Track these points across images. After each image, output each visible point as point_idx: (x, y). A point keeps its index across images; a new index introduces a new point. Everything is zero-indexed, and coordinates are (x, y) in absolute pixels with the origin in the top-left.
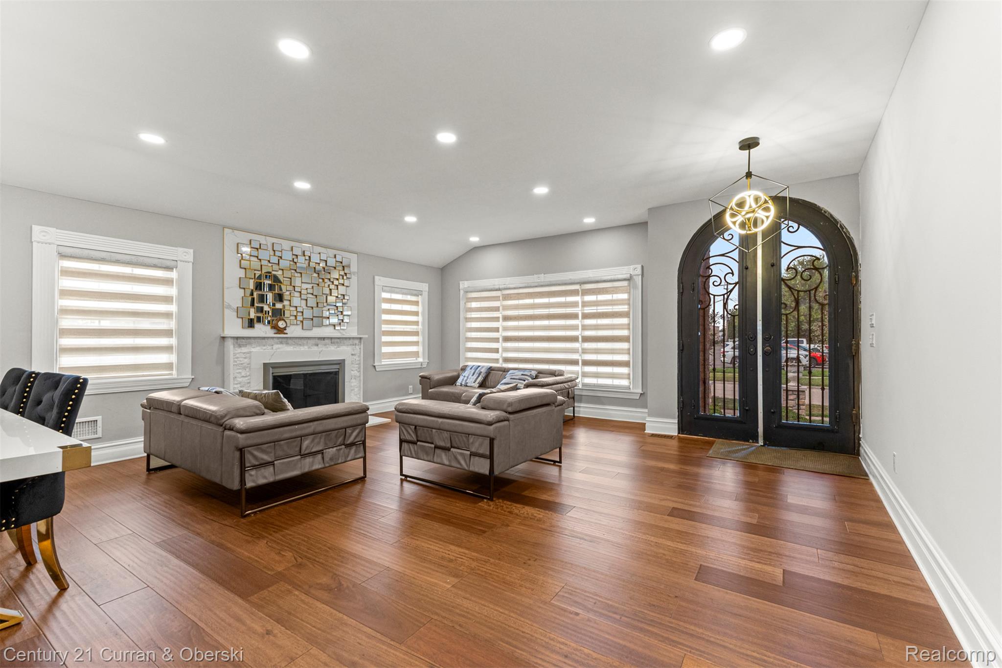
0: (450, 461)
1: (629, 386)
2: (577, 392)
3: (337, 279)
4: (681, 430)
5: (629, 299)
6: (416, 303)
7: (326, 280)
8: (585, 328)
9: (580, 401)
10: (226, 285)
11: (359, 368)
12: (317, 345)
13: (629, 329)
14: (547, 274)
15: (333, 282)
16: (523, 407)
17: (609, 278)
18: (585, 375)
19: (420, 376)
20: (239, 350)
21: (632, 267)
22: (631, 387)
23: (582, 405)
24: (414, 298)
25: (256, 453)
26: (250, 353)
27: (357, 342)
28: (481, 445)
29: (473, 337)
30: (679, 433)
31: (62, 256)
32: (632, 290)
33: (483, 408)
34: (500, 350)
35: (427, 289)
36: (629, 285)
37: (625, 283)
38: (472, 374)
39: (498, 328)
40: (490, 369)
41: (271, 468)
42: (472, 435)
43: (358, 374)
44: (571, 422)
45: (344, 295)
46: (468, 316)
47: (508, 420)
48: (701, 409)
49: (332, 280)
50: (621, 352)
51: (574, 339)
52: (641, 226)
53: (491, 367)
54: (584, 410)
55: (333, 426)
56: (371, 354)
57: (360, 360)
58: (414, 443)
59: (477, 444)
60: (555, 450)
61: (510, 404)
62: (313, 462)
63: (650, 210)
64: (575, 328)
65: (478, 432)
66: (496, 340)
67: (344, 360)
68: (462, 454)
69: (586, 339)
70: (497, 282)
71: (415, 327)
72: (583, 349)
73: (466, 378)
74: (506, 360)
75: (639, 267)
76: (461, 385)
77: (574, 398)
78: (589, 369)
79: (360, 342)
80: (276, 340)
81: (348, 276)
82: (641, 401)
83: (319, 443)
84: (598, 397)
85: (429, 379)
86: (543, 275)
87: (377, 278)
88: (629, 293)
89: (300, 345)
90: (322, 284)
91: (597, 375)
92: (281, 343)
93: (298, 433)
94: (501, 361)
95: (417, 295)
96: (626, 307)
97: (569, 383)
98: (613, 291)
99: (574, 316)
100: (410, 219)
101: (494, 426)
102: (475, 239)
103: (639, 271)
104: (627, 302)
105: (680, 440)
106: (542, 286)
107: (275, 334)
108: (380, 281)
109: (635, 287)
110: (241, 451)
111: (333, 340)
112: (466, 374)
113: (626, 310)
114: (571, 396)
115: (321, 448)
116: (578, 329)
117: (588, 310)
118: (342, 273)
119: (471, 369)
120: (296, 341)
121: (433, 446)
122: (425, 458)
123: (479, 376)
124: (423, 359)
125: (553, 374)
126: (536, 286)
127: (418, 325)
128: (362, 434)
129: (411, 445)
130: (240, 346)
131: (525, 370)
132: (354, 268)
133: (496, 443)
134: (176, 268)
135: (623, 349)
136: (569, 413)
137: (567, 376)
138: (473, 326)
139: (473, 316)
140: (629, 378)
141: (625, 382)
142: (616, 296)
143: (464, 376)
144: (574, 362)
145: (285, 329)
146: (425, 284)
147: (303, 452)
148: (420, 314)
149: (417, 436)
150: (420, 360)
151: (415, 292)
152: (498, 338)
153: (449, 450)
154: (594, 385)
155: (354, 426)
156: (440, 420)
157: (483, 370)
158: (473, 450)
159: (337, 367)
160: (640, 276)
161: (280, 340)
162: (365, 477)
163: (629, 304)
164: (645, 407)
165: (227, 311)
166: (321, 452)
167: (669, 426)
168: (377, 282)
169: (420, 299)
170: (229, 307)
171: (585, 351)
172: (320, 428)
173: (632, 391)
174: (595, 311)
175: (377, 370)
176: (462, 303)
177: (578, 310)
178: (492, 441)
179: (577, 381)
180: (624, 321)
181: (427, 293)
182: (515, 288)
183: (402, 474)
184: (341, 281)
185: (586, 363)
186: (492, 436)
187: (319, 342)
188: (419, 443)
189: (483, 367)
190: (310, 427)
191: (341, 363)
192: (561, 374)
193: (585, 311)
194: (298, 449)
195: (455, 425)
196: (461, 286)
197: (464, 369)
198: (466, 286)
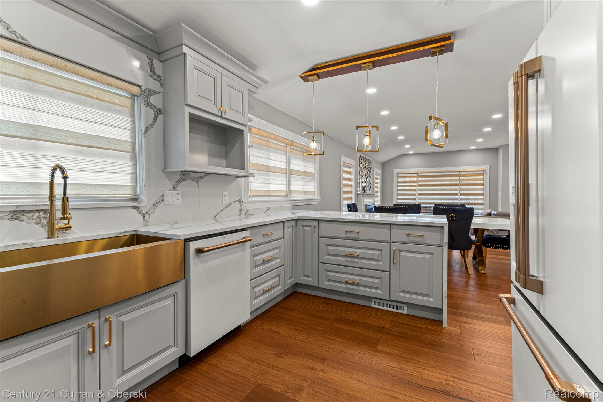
8: (461, 190)
13: (483, 190)
21: (485, 166)
29: (401, 193)
31: (343, 165)
37: (482, 172)
39: (416, 190)
46: (399, 184)
51: (456, 194)
69: (462, 194)
70: (414, 170)
75: (488, 166)
88: (483, 176)
99: (456, 185)
104: (482, 180)
107: (364, 192)
109: (486, 174)
113: (482, 183)
116: (458, 190)
126: (437, 172)
127: (378, 188)
134: (353, 168)
138: (401, 189)
139: (402, 184)
142: (477, 177)
148: (379, 184)
152: (416, 194)
160: (489, 170)
169: (379, 177)
174: (467, 183)
176: (395, 179)
177: (459, 182)
180: (481, 187)
182: (425, 173)
193: (462, 183)
196: (394, 172)
198: (397, 171)
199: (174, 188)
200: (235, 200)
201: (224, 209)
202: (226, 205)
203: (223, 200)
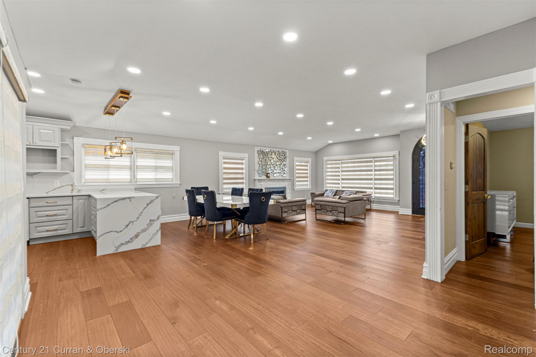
0: (332, 214)
1: (394, 197)
2: (372, 200)
3: (283, 159)
4: (413, 212)
5: (393, 164)
6: (307, 166)
7: (280, 160)
8: (375, 175)
9: (373, 203)
10: (255, 164)
11: (290, 190)
12: (278, 182)
13: (393, 175)
14: (360, 154)
15: (282, 160)
16: (354, 200)
17: (385, 156)
18: (375, 193)
19: (311, 193)
20: (259, 183)
21: (395, 152)
22: (394, 198)
23: (374, 204)
24: (306, 164)
25: (284, 209)
26: (262, 184)
27: (289, 180)
28: (341, 210)
29: (329, 178)
30: (412, 214)
31: (224, 159)
32: (395, 161)
33: (341, 200)
34: (340, 184)
35: (311, 160)
36: (394, 158)
37: (392, 158)
38: (330, 192)
39: (340, 175)
40: (337, 191)
41: (287, 213)
42: (339, 207)
43: (290, 192)
44: (370, 210)
45: (285, 165)
46: (327, 170)
47: (349, 203)
48: (421, 205)
49: (281, 160)
50: (391, 184)
51: (371, 179)
52: (397, 136)
53: (337, 190)
54: (374, 206)
55: (299, 204)
56: (293, 185)
57: (290, 187)
58: (320, 210)
59: (340, 209)
60: (363, 215)
61: (350, 199)
62: (294, 213)
63: (401, 131)
64: (371, 175)
65: (341, 206)
66: (339, 180)
67: (286, 187)
68: (335, 212)
69: (376, 179)
70: (339, 157)
71: (307, 175)
72: (374, 183)
73: (328, 194)
74: (343, 187)
75: (398, 152)
76: (326, 196)
77: (370, 201)
78: (377, 191)
79: (290, 181)
80: (268, 180)
81: (286, 158)
82: (398, 203)
83: (296, 208)
84: (381, 201)
85: (314, 194)
86: (358, 155)
87: (294, 158)
88: (394, 162)
89: (274, 182)
90: (279, 161)
91: (380, 193)
92: (269, 181)
93: (292, 205)
94: (341, 187)
95: (307, 163)
96: (392, 167)
97: (369, 196)
98: (387, 161)
99: (371, 170)
100: (309, 138)
101: (345, 204)
102: (330, 142)
103: (398, 153)
104: (392, 165)
105: (412, 216)
106: (358, 159)
107: (267, 178)
108: (295, 158)
109: (396, 159)
110: (281, 208)
111: (283, 180)
112: (328, 192)
113: (392, 168)
114: (369, 201)
115: (296, 210)
116: (372, 175)
117: (376, 168)
118: (284, 157)
119: (330, 190)
120: (273, 180)
121: (326, 210)
122: (324, 214)
123: (333, 193)
124: (310, 187)
125: (362, 192)
126: (355, 159)
127: (308, 174)
128: (305, 207)
129: (319, 211)
130: (259, 182)
131: (351, 191)
132: (288, 155)
133: (346, 209)
134: (244, 159)
135: (391, 183)
136: (368, 207)
137: (368, 193)
138: (329, 174)
139: (329, 170)
140: (393, 194)
141: (392, 196)
142: (388, 163)
143: (327, 193)
144: (371, 188)
145: (269, 177)
146: (310, 159)
147: (293, 210)
148: (308, 170)
149: (321, 208)
150: (309, 187)
151: (307, 162)
152: (340, 179)
153: (331, 211)
154: (379, 197)
155: (303, 205)
156: (329, 203)
157: (334, 191)
158: (339, 211)
159: (284, 189)
160: (398, 155)
161: (270, 180)
162: (306, 219)
163: (393, 166)
164: (399, 205)
165: (255, 171)
166: (296, 211)
167: (409, 211)
168: (295, 159)
169: (308, 164)
170: (256, 170)
171: (375, 184)
172: (296, 204)
173: (394, 199)
174: (380, 169)
175: (295, 190)
176: (324, 165)
177: (373, 168)
178: (345, 208)
179: (372, 195)
180: (392, 172)
181: (311, 162)
182: (346, 160)
183: (316, 219)
184: (284, 160)
185: (376, 188)
186: (345, 207)
187: (279, 181)
188: (322, 210)
189: (334, 190)
190: (294, 204)
191: (285, 188)
192: (365, 192)
193: (376, 169)
194: (291, 209)
195: (334, 204)
196: (324, 159)
197: (326, 191)
198: (326, 159)
200: (66, 185)
201: (55, 189)
202: (57, 187)
203: (55, 185)
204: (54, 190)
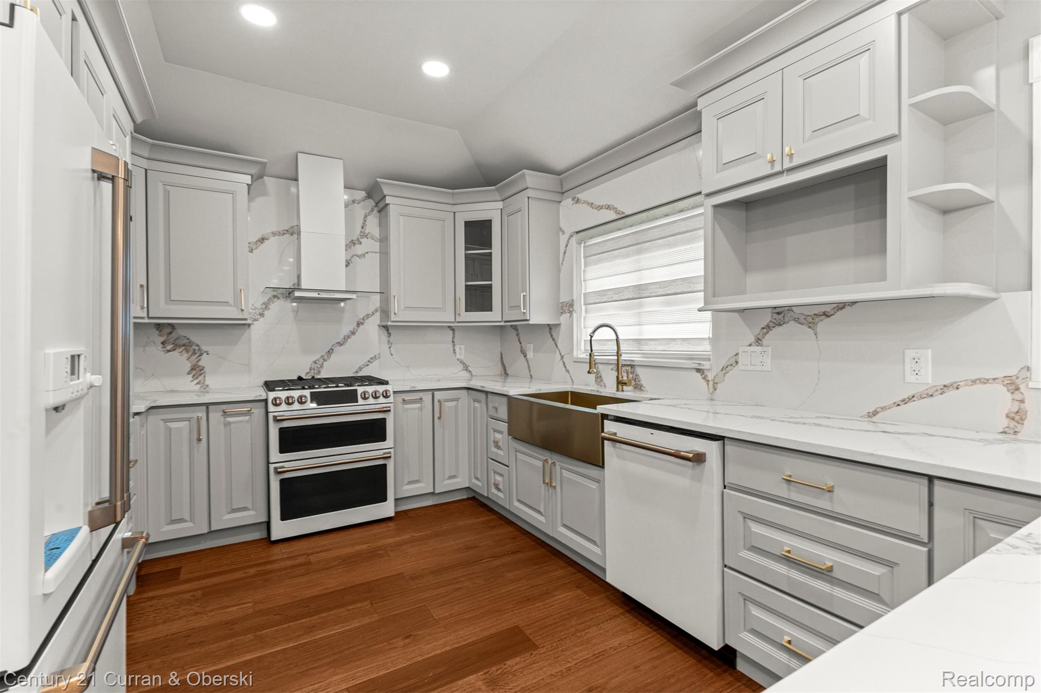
199: (758, 341)
200: (974, 382)
201: (911, 398)
202: (921, 389)
203: (910, 378)
204: (905, 401)
